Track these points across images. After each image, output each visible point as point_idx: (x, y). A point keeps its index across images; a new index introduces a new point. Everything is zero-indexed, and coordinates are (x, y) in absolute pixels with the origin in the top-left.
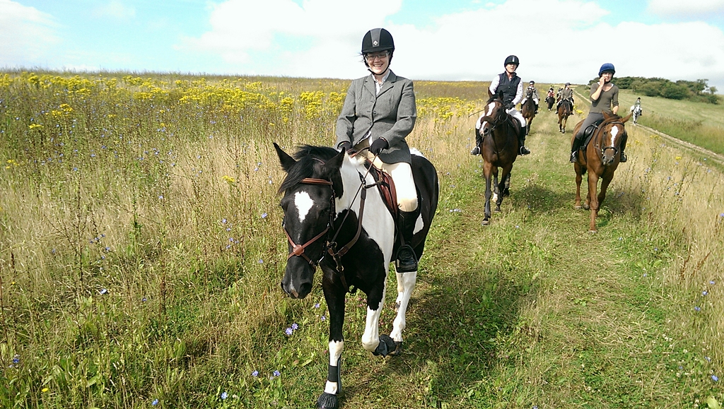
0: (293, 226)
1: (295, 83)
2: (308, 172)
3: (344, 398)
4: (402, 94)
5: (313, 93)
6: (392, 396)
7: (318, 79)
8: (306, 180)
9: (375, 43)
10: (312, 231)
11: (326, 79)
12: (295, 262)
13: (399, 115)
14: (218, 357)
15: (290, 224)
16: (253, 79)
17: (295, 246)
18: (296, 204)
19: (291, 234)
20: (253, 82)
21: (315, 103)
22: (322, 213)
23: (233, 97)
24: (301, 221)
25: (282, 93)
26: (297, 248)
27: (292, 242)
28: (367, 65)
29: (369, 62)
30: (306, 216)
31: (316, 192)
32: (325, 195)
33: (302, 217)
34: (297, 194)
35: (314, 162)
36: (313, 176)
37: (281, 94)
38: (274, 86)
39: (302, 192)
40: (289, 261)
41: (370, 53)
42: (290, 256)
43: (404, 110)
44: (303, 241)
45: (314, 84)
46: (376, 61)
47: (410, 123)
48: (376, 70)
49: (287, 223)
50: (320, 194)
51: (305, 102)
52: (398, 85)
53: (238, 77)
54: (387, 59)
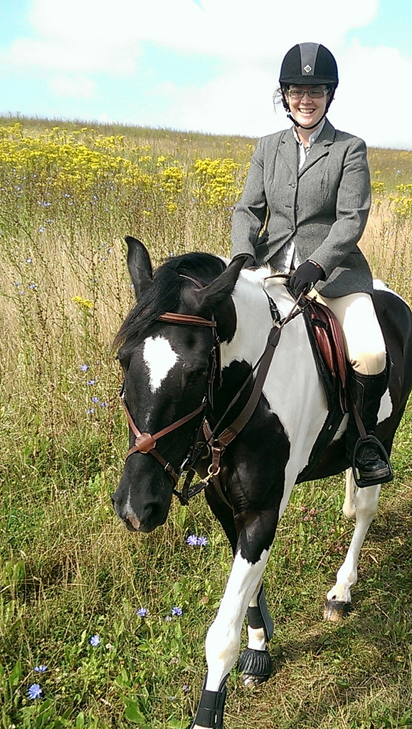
0: (139, 399)
1: (182, 142)
2: (171, 302)
3: (281, 657)
4: (343, 168)
5: (216, 162)
6: (357, 656)
7: (224, 138)
8: (168, 316)
9: (307, 69)
10: (173, 408)
11: (238, 137)
12: (137, 464)
13: (339, 208)
14: (80, 587)
15: (133, 394)
16: (108, 130)
17: (139, 435)
18: (146, 358)
19: (134, 411)
20: (106, 135)
21: (222, 180)
22: (192, 376)
23: (75, 160)
24: (153, 391)
25: (162, 159)
26: (143, 439)
27: (134, 428)
28: (286, 106)
29: (291, 101)
30: (164, 383)
31: (184, 338)
32: (199, 346)
33: (156, 382)
34: (149, 340)
35: (182, 284)
36: (181, 309)
37: (159, 159)
38: (145, 145)
39: (158, 338)
40: (129, 460)
41: (296, 85)
42: (131, 452)
43: (346, 199)
44: (155, 427)
45: (218, 146)
46: (304, 101)
47: (358, 224)
48: (302, 118)
49: (128, 393)
50: (190, 343)
51: (205, 178)
52: (337, 149)
53: (79, 125)
54: (323, 101)
